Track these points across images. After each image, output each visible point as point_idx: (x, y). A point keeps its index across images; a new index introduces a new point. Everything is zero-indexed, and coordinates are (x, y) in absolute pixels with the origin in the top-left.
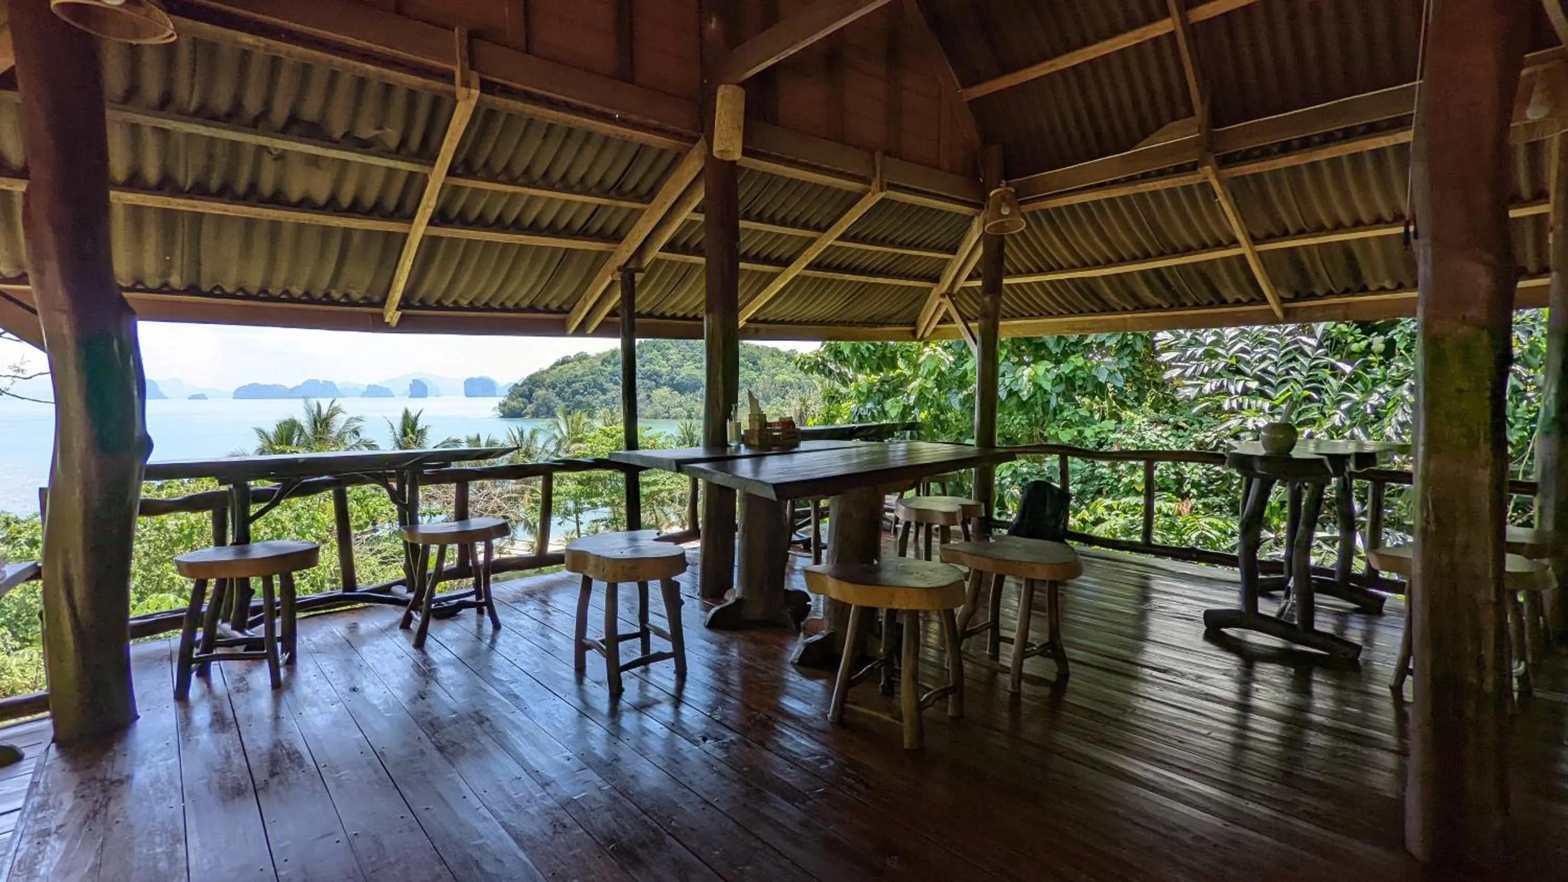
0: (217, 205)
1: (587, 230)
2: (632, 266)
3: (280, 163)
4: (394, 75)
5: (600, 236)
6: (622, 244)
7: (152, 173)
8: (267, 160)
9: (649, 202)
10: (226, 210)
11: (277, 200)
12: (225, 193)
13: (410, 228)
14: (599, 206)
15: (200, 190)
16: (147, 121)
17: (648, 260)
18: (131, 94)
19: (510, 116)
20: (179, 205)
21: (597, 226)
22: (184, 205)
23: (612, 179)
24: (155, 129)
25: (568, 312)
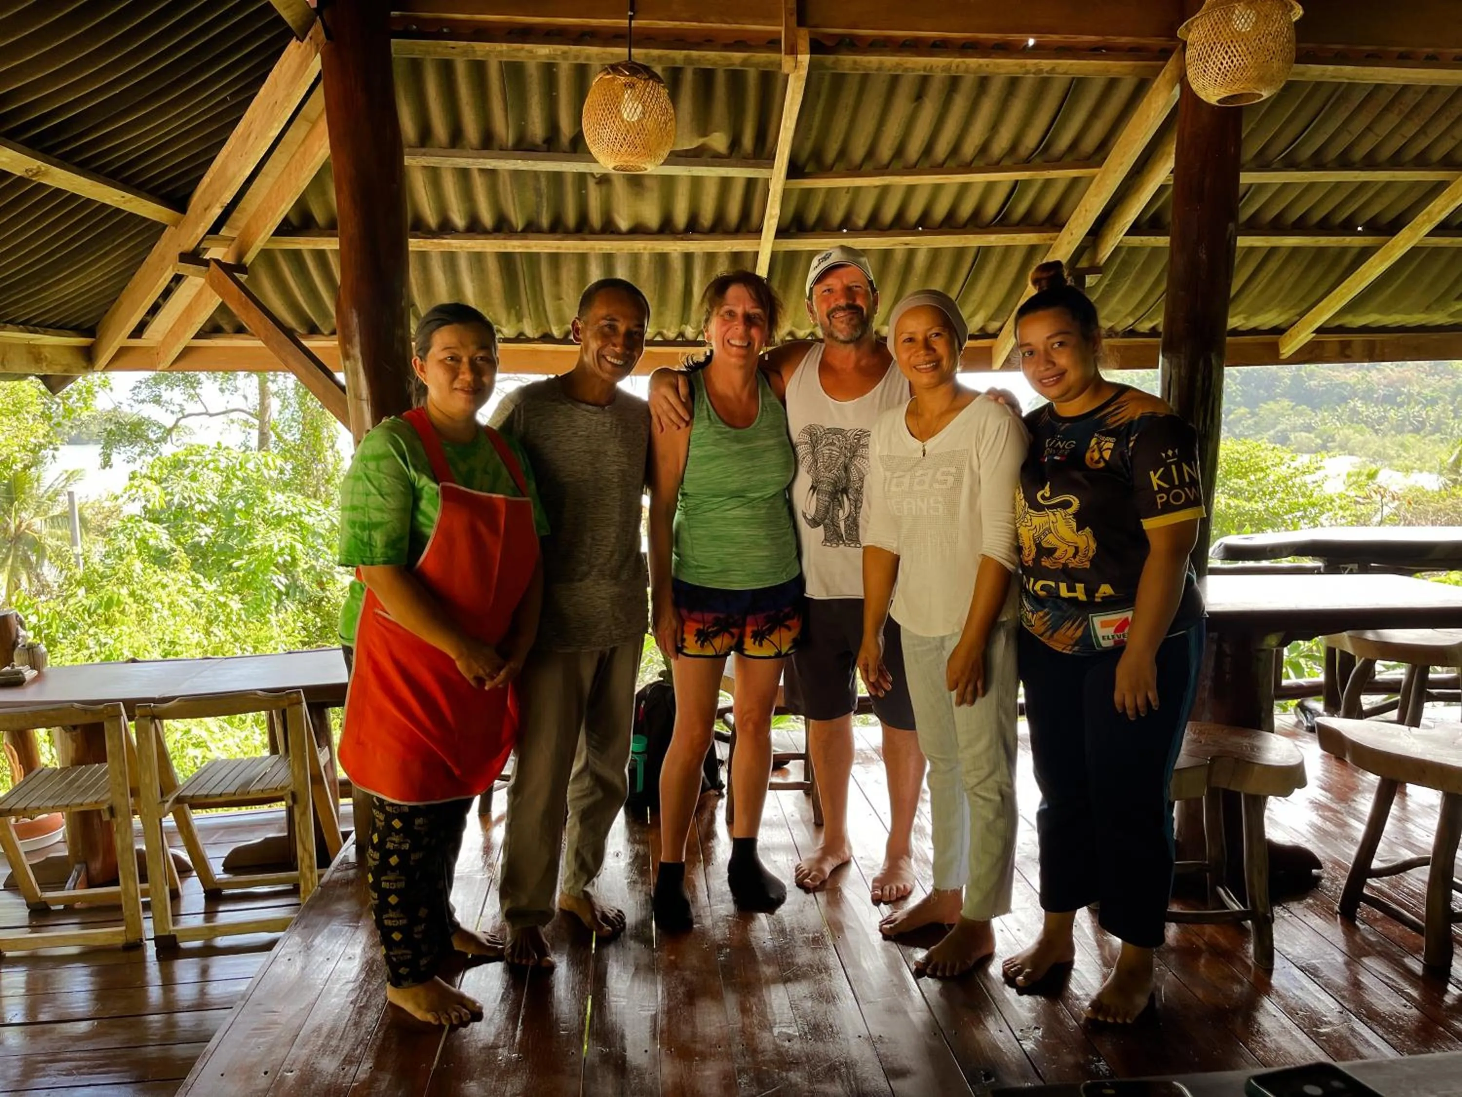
0: (550, 242)
1: (1005, 217)
2: (1083, 264)
3: (604, 188)
4: (711, 57)
5: (1027, 223)
6: (1064, 230)
7: (487, 218)
8: (591, 184)
9: (1099, 165)
10: (559, 248)
11: (609, 229)
12: (557, 228)
13: (759, 244)
14: (1017, 182)
15: (531, 229)
16: (474, 164)
17: (1105, 252)
18: (425, 137)
19: (865, 78)
20: (514, 247)
21: (1022, 209)
22: (519, 247)
23: (1031, 139)
24: (482, 171)
25: (995, 336)
